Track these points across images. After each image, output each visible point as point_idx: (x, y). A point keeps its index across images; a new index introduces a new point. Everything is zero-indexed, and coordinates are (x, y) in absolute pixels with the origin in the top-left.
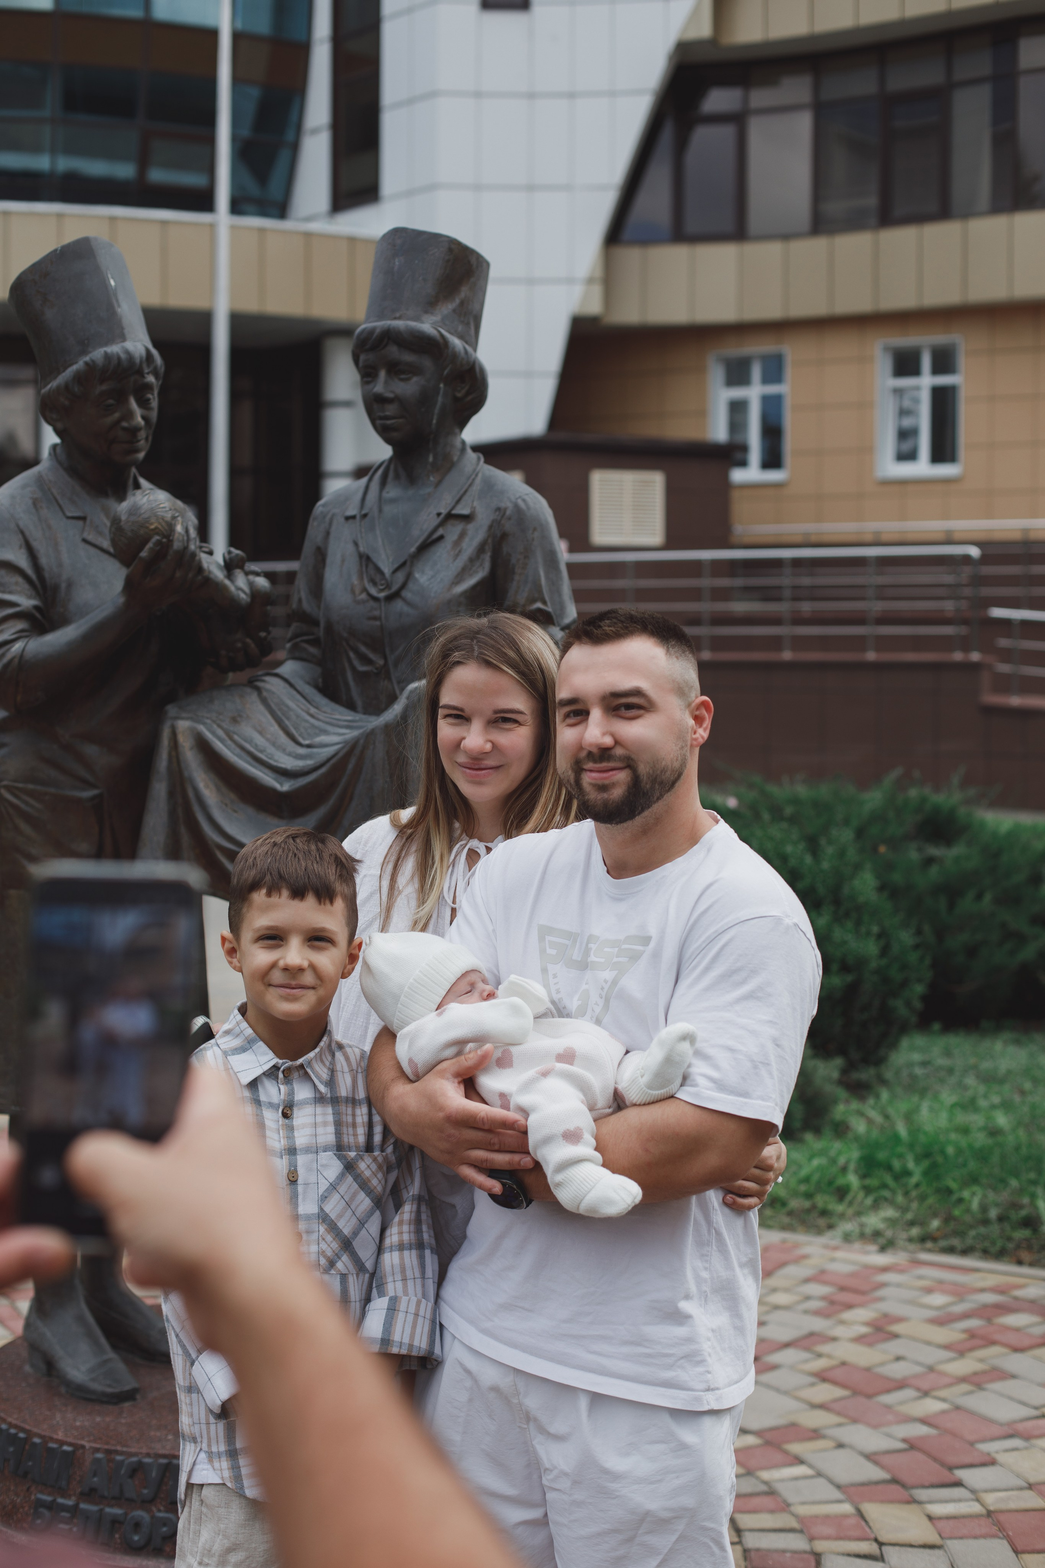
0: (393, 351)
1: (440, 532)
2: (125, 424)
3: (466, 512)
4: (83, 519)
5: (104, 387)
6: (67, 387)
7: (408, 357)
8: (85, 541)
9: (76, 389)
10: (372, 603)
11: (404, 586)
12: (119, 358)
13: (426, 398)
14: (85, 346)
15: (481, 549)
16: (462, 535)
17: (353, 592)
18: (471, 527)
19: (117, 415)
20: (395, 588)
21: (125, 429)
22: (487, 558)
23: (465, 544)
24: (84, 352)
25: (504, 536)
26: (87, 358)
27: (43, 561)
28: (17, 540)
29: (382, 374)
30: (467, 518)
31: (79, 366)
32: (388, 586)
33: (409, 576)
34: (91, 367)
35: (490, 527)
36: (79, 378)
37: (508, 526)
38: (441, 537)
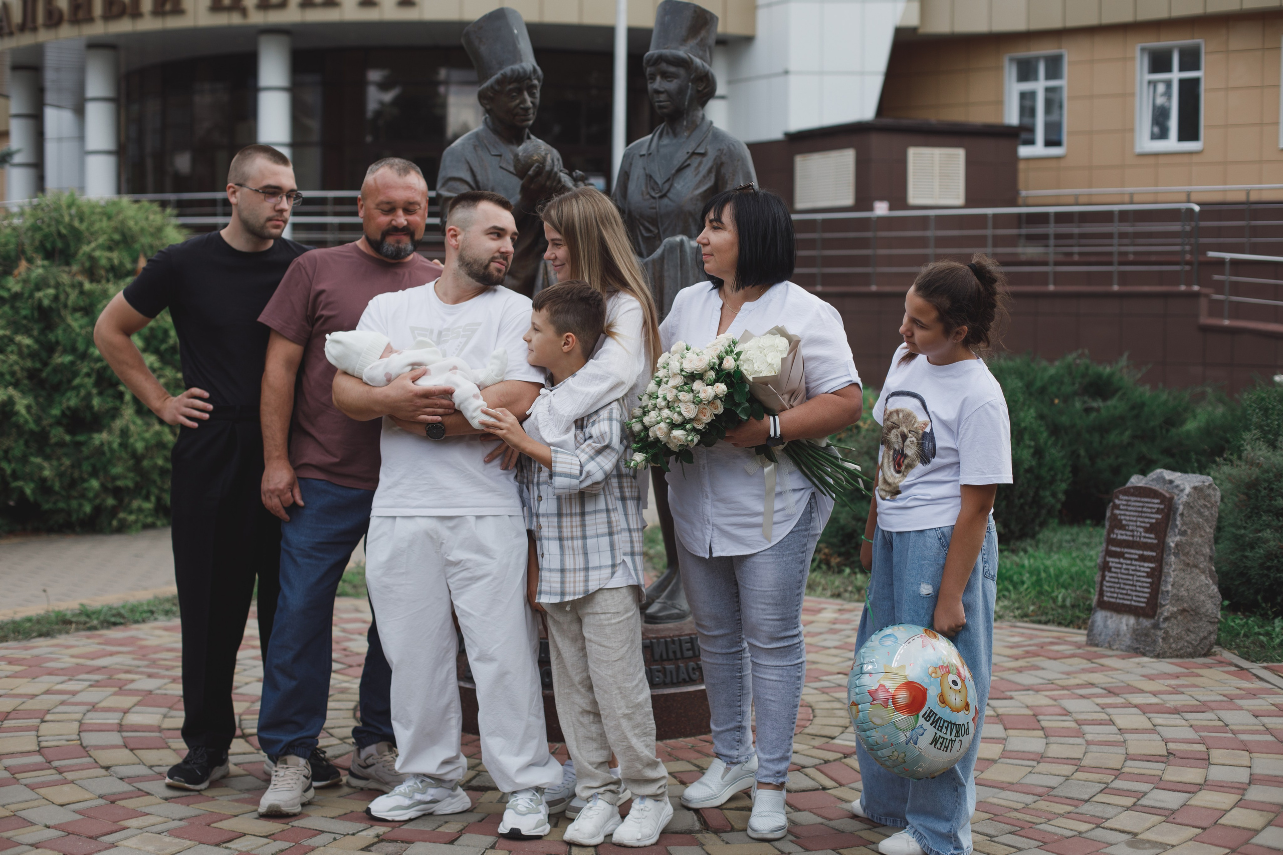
0: (664, 66)
1: (688, 162)
2: (522, 106)
3: (702, 151)
4: (500, 156)
5: (511, 86)
6: (492, 87)
7: (672, 69)
8: (501, 167)
9: (497, 87)
10: (652, 200)
11: (669, 191)
12: (519, 72)
13: (681, 91)
14: (501, 65)
15: (710, 171)
16: (700, 163)
17: (642, 194)
18: (705, 159)
19: (518, 101)
20: (664, 192)
21: (522, 109)
22: (713, 176)
23: (701, 169)
24: (500, 68)
25: (722, 164)
26: (502, 72)
27: (479, 178)
28: (465, 167)
29: (658, 78)
30: (703, 155)
31: (498, 75)
32: (660, 191)
33: (671, 186)
34: (504, 76)
35: (715, 159)
36: (499, 82)
37: (724, 159)
38: (689, 165)
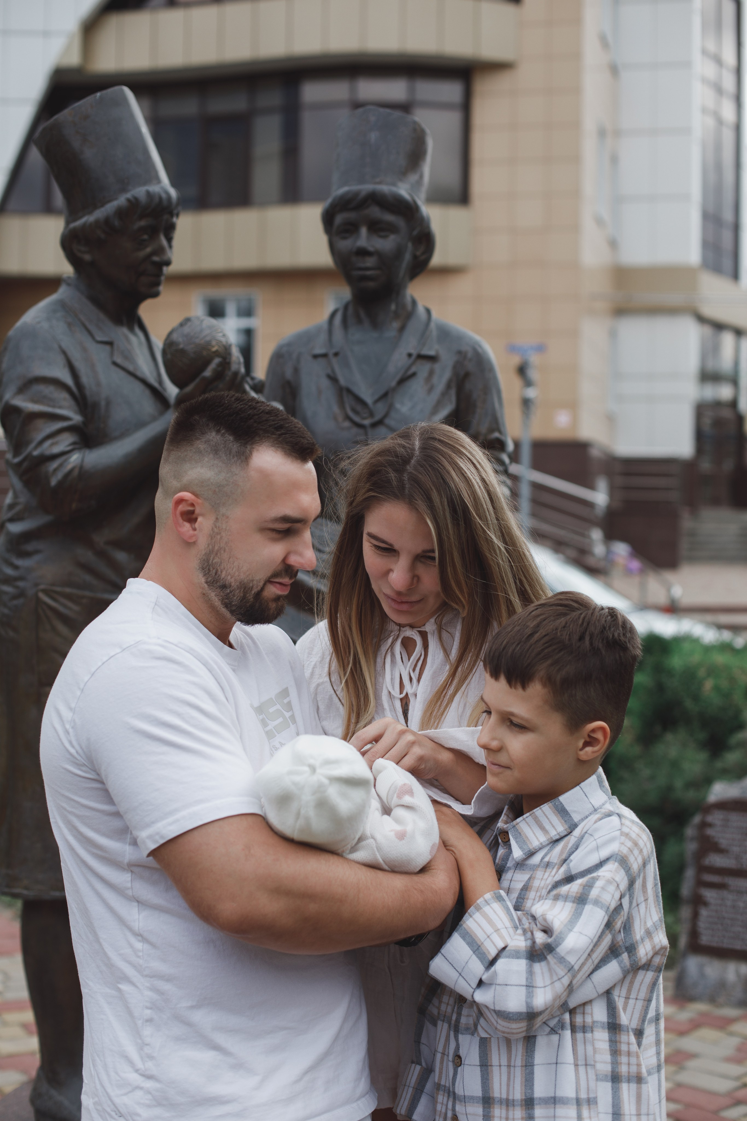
0: (375, 212)
1: (413, 369)
2: (156, 259)
3: (432, 353)
5: (143, 223)
6: (107, 221)
7: (389, 217)
8: (115, 364)
9: (117, 223)
10: (355, 430)
11: (386, 415)
12: (160, 198)
13: (399, 253)
14: (124, 185)
15: (448, 386)
16: (431, 373)
17: (335, 419)
18: (437, 366)
19: (149, 250)
20: (377, 418)
21: (155, 263)
24: (124, 190)
25: (467, 375)
26: (129, 195)
27: (85, 380)
28: (60, 360)
29: (364, 231)
30: (432, 359)
31: (121, 200)
32: (372, 415)
33: (391, 407)
34: (134, 204)
35: (455, 367)
36: (121, 213)
37: (470, 367)
38: (414, 374)
